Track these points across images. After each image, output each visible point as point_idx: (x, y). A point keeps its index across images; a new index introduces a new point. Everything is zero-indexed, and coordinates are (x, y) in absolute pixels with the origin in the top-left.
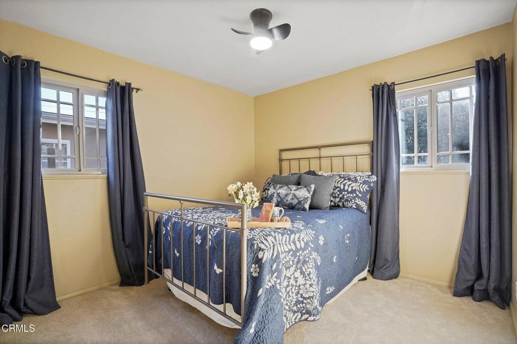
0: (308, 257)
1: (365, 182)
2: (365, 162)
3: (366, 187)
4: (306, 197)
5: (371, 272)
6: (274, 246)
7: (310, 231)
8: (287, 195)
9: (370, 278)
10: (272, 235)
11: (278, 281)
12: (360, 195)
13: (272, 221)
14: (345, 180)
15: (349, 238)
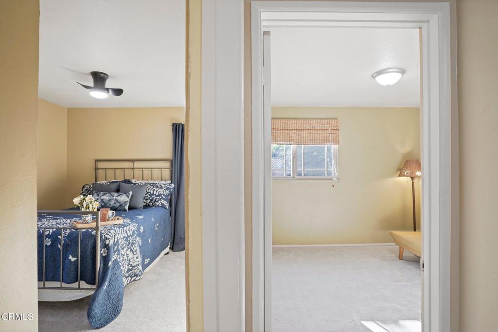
0: (135, 240)
1: (167, 189)
2: (167, 173)
3: (168, 192)
4: (126, 201)
5: (172, 248)
6: (115, 236)
7: (135, 224)
8: (110, 200)
9: (171, 252)
10: (113, 229)
11: (119, 256)
12: (164, 197)
13: (108, 220)
14: (154, 187)
15: (157, 227)
